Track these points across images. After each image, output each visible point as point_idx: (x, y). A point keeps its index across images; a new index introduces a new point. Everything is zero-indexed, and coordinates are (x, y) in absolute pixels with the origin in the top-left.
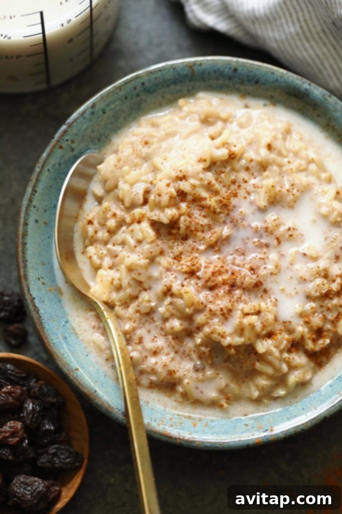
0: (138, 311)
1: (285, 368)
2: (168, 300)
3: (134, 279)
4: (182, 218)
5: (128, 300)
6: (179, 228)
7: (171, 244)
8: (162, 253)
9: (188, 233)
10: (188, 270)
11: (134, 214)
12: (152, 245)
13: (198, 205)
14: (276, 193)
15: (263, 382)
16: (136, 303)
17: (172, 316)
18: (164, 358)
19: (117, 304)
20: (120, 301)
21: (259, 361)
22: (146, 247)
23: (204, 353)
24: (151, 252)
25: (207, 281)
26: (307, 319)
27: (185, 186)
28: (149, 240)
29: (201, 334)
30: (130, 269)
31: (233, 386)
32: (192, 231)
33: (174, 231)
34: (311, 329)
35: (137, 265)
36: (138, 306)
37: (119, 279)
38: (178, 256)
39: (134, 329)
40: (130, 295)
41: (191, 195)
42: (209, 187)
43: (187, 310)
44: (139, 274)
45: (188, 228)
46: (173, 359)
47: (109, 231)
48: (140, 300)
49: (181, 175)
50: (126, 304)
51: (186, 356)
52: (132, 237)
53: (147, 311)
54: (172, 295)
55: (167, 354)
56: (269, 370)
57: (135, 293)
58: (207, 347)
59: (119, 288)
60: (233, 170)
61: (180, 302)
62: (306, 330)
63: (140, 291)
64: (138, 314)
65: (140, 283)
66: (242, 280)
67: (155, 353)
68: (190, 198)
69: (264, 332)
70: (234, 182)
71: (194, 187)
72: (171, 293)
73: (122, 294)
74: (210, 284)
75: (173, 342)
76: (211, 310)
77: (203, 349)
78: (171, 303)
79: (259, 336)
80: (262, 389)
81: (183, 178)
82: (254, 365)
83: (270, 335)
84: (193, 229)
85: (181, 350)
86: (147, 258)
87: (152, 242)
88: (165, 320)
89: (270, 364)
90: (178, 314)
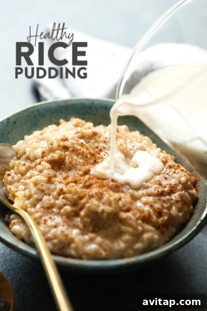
0: (43, 207)
1: (140, 228)
2: (61, 196)
3: (39, 189)
4: (67, 157)
5: (36, 202)
6: (65, 165)
7: (60, 172)
8: (55, 176)
9: (71, 166)
10: (73, 180)
11: (36, 162)
12: (49, 170)
13: (76, 154)
14: (123, 149)
15: (127, 237)
16: (41, 202)
17: (65, 205)
18: (61, 228)
19: (29, 206)
20: (30, 204)
21: (123, 225)
22: (45, 172)
23: (87, 222)
24: (49, 174)
25: (85, 183)
26: (150, 205)
27: (67, 144)
28: (47, 168)
29: (85, 210)
30: (36, 184)
31: (107, 242)
32: (73, 165)
33: (62, 166)
34: (154, 210)
35: (40, 181)
36: (42, 204)
37: (29, 192)
38: (65, 177)
39: (40, 217)
40: (37, 199)
41: (71, 148)
42: (82, 145)
43: (74, 196)
44: (42, 185)
45: (71, 163)
46: (67, 229)
47: (21, 174)
48: (43, 200)
49: (64, 138)
50: (34, 206)
51: (75, 226)
52: (36, 171)
53: (49, 206)
54: (64, 193)
55: (63, 226)
56: (130, 229)
57: (40, 197)
58: (88, 218)
59: (29, 197)
60: (96, 141)
61: (68, 196)
62: (151, 210)
63: (43, 196)
64: (42, 209)
65: (43, 191)
66: (108, 184)
67: (55, 227)
68: (71, 149)
69: (124, 208)
70: (97, 147)
71: (73, 144)
72: (63, 192)
73: (31, 200)
74: (88, 183)
75: (66, 220)
76: (89, 195)
77: (86, 219)
78: (63, 198)
79: (121, 210)
80: (126, 242)
81: (66, 140)
82: (120, 228)
83: (128, 210)
84: (74, 164)
85: (72, 224)
86: (46, 177)
87: (49, 169)
88: (60, 208)
89: (130, 225)
90: (68, 203)
